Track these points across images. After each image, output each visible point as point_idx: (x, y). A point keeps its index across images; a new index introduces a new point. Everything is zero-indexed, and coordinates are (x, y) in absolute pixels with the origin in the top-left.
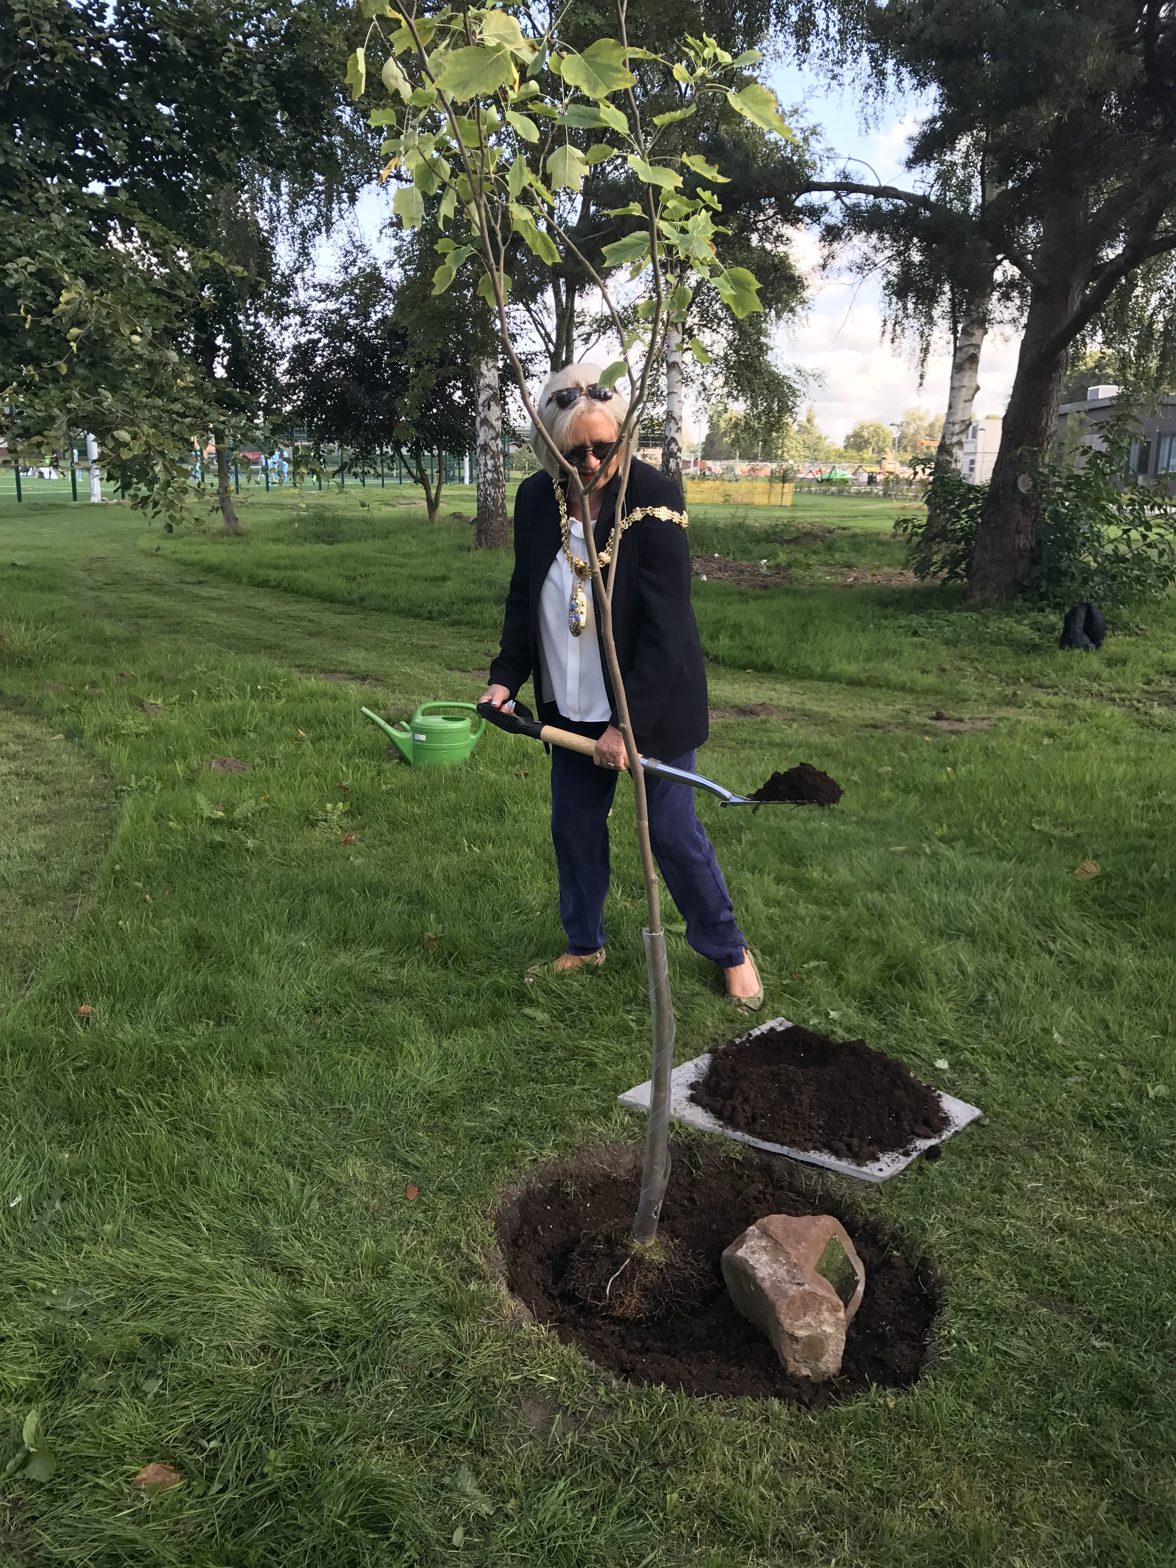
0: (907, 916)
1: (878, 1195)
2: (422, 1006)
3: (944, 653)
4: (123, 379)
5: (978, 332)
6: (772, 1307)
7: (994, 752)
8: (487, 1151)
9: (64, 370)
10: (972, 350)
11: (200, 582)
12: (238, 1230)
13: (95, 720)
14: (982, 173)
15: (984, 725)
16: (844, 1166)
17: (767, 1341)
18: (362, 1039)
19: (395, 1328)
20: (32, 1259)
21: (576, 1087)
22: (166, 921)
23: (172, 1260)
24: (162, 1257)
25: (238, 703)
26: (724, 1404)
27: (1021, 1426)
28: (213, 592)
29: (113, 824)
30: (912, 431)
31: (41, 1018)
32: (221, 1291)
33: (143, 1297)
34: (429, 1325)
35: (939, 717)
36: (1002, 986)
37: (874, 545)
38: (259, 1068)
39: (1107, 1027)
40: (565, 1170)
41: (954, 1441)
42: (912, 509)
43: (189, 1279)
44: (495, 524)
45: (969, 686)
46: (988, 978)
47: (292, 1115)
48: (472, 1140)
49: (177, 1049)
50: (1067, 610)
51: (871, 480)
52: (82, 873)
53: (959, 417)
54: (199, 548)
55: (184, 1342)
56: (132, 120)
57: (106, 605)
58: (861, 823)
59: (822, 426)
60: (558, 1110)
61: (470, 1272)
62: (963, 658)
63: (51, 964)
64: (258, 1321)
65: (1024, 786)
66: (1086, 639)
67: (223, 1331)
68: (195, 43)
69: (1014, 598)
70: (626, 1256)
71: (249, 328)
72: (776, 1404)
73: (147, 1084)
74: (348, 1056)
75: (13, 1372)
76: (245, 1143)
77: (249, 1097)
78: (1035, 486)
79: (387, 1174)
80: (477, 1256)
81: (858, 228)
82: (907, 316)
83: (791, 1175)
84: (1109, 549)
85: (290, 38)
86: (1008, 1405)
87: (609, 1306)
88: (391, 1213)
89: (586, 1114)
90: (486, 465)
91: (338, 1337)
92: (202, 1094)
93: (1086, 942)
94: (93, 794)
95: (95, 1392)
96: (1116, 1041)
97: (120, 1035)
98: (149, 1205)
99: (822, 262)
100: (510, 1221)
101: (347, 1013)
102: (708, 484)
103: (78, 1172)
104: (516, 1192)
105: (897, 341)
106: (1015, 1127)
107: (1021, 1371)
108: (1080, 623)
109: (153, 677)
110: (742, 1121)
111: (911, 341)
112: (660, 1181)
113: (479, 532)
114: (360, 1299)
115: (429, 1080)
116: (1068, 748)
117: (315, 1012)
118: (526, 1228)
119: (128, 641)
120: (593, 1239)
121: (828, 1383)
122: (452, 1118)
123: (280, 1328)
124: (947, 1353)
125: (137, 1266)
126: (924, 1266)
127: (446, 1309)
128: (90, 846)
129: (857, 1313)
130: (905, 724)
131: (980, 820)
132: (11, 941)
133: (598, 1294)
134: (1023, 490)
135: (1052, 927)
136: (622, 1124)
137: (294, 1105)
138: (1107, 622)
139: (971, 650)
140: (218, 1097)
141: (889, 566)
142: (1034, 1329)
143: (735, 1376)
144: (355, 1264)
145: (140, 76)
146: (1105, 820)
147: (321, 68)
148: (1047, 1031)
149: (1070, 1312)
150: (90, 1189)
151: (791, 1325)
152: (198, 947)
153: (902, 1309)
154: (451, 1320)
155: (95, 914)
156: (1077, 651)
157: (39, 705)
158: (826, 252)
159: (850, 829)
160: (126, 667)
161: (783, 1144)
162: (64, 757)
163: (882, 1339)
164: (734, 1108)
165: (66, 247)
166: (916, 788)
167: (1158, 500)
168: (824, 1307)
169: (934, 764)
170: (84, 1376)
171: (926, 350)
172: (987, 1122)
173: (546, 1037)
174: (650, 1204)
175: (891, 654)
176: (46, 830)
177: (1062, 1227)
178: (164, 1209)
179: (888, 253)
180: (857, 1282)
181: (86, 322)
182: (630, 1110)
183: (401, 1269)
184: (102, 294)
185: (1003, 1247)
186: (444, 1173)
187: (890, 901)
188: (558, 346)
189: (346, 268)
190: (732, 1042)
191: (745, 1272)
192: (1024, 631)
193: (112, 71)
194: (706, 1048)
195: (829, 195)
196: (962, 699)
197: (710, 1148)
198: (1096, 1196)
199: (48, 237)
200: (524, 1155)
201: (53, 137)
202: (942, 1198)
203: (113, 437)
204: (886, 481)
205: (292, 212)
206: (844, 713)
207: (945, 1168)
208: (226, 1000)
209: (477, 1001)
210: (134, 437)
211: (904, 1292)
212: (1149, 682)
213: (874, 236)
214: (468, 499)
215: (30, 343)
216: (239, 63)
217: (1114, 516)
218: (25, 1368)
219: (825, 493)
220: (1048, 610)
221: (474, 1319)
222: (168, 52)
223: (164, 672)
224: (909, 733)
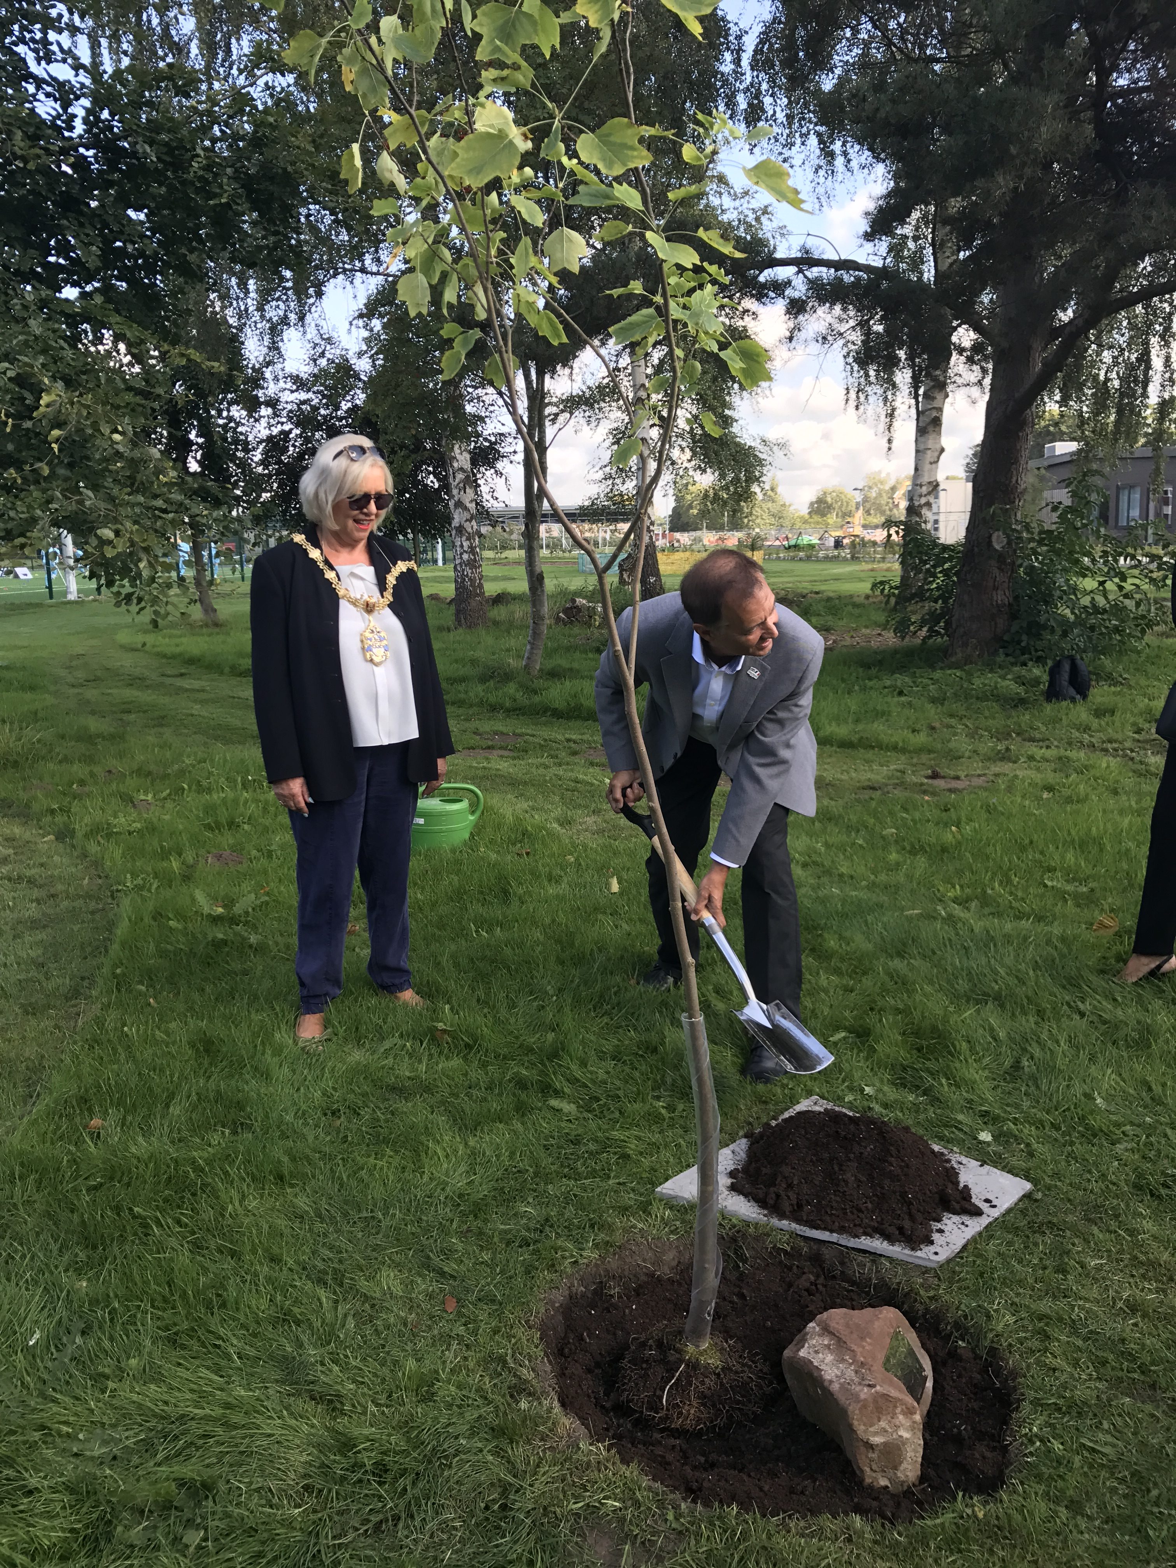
0: (931, 982)
1: (936, 1281)
2: (443, 1103)
3: (933, 711)
4: (104, 477)
5: (939, 396)
6: (843, 1413)
7: (995, 808)
8: (525, 1255)
9: (46, 471)
10: (935, 414)
11: (182, 675)
12: (271, 1357)
13: (87, 819)
14: (933, 244)
15: (980, 781)
16: (897, 1251)
17: (839, 1449)
18: (386, 1141)
19: (446, 1457)
20: (55, 1401)
21: (611, 1182)
22: (173, 1025)
23: (202, 1395)
24: (192, 1391)
25: (229, 794)
26: (802, 1524)
27: (1119, 1529)
28: (196, 684)
29: (111, 926)
30: (874, 495)
31: (50, 1135)
32: (258, 1427)
33: (176, 1438)
34: (481, 1451)
35: (935, 776)
36: (1037, 1052)
37: (850, 608)
38: (281, 1178)
39: (1150, 1089)
40: (606, 1270)
41: (1051, 1550)
42: (881, 570)
43: (224, 1416)
44: (473, 604)
45: (961, 743)
46: (1021, 1044)
47: (319, 1227)
48: (508, 1244)
49: (194, 1162)
50: (1050, 663)
51: (838, 544)
52: (83, 979)
53: (925, 479)
54: (178, 641)
55: (222, 1487)
56: (106, 225)
57: (88, 702)
58: (871, 887)
59: (784, 493)
60: (595, 1207)
61: (519, 1389)
62: (951, 716)
63: (56, 1078)
64: (299, 1458)
65: (1031, 842)
66: (1072, 691)
67: (263, 1471)
68: (165, 150)
69: (995, 653)
70: (681, 1361)
71: (221, 422)
72: (857, 1521)
73: (166, 1200)
74: (372, 1160)
75: (45, 1529)
76: (272, 1260)
77: (272, 1209)
78: (1009, 543)
79: (423, 1285)
80: (525, 1371)
81: (822, 300)
82: (870, 383)
83: (842, 1263)
84: (1086, 601)
85: (257, 142)
86: (1102, 1507)
87: (667, 1418)
88: (430, 1328)
89: (624, 1210)
90: (462, 546)
91: (386, 1471)
92: (224, 1209)
93: (1115, 1000)
94: (88, 896)
95: (132, 1546)
96: (1161, 1103)
97: (133, 1150)
98: (176, 1334)
99: (788, 334)
100: (554, 1329)
101: (366, 1113)
102: (678, 556)
103: (98, 1302)
104: (559, 1297)
105: (862, 408)
106: (1069, 1200)
107: (1112, 1468)
108: (1065, 676)
109: (141, 772)
110: (788, 1209)
111: (875, 406)
112: (712, 1280)
113: (458, 612)
114: (406, 1425)
115: (458, 1181)
116: (1069, 800)
117: (333, 1113)
118: (572, 1336)
119: (112, 737)
120: (643, 1345)
121: (908, 1493)
122: (486, 1221)
123: (323, 1465)
124: (1031, 1454)
125: (166, 1403)
126: (993, 1356)
127: (498, 1432)
128: (89, 950)
129: (929, 1412)
130: (902, 784)
131: (992, 879)
132: (13, 1055)
133: (655, 1405)
134: (998, 547)
135: (1080, 988)
136: (663, 1218)
137: (319, 1216)
138: (1090, 672)
139: (958, 707)
140: (240, 1211)
141: (866, 627)
142: (1119, 1421)
143: (810, 1490)
144: (397, 1387)
145: (111, 184)
146: (1117, 873)
147: (289, 169)
148: (1089, 1097)
149: (1153, 1400)
150: (112, 1320)
151: (865, 1431)
152: (207, 1051)
153: (975, 1405)
154: (504, 1443)
155: (100, 1022)
156: (1064, 704)
157: (28, 806)
158: (791, 324)
159: (863, 895)
160: (113, 763)
161: (832, 1231)
162: (56, 858)
163: (958, 1440)
164: (778, 1196)
165: (44, 352)
166: (922, 848)
167: (1130, 550)
168: (898, 1410)
169: (937, 824)
170: (120, 1529)
171: (891, 415)
172: (1039, 1196)
173: (574, 1129)
174: (703, 1304)
175: (880, 715)
176: (41, 936)
177: (1133, 1308)
178: (191, 1337)
179: (852, 323)
180: (926, 1378)
181: (65, 423)
182: (670, 1203)
183: (447, 1390)
184: (81, 395)
185: (1075, 1332)
186: (483, 1282)
187: (912, 968)
188: (530, 428)
189: (315, 360)
190: (767, 1125)
191: (810, 1375)
192: (1009, 685)
193: (83, 179)
194: (741, 1133)
195: (791, 270)
196: (955, 757)
197: (757, 1239)
198: (1163, 1271)
199: (26, 342)
200: (563, 1257)
201: (26, 245)
202: (1004, 1281)
203: (96, 535)
204: (853, 545)
205: (260, 308)
206: (839, 776)
207: (1003, 1249)
208: (240, 1106)
209: (500, 1094)
210: (117, 533)
211: (975, 1386)
212: (1139, 731)
213: (838, 308)
214: (446, 580)
215: (10, 447)
216: (208, 168)
217: (1088, 569)
218: (56, 1522)
219: (793, 559)
220: (1030, 664)
221: (529, 1442)
222: (138, 159)
223: (152, 767)
224: (907, 794)
